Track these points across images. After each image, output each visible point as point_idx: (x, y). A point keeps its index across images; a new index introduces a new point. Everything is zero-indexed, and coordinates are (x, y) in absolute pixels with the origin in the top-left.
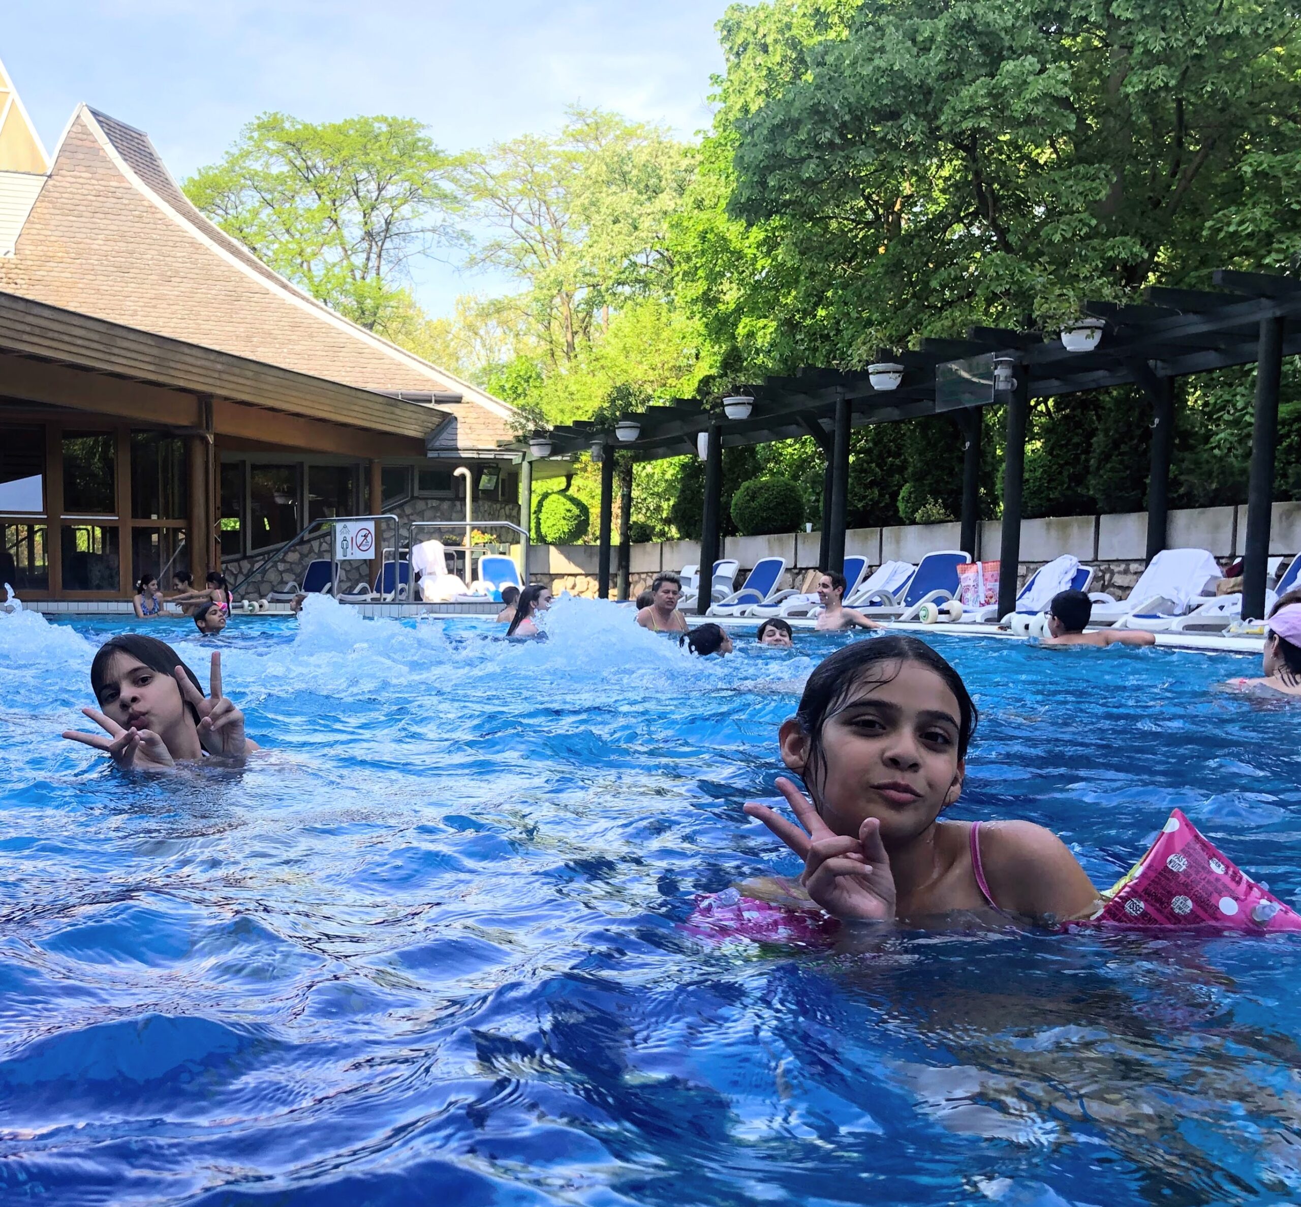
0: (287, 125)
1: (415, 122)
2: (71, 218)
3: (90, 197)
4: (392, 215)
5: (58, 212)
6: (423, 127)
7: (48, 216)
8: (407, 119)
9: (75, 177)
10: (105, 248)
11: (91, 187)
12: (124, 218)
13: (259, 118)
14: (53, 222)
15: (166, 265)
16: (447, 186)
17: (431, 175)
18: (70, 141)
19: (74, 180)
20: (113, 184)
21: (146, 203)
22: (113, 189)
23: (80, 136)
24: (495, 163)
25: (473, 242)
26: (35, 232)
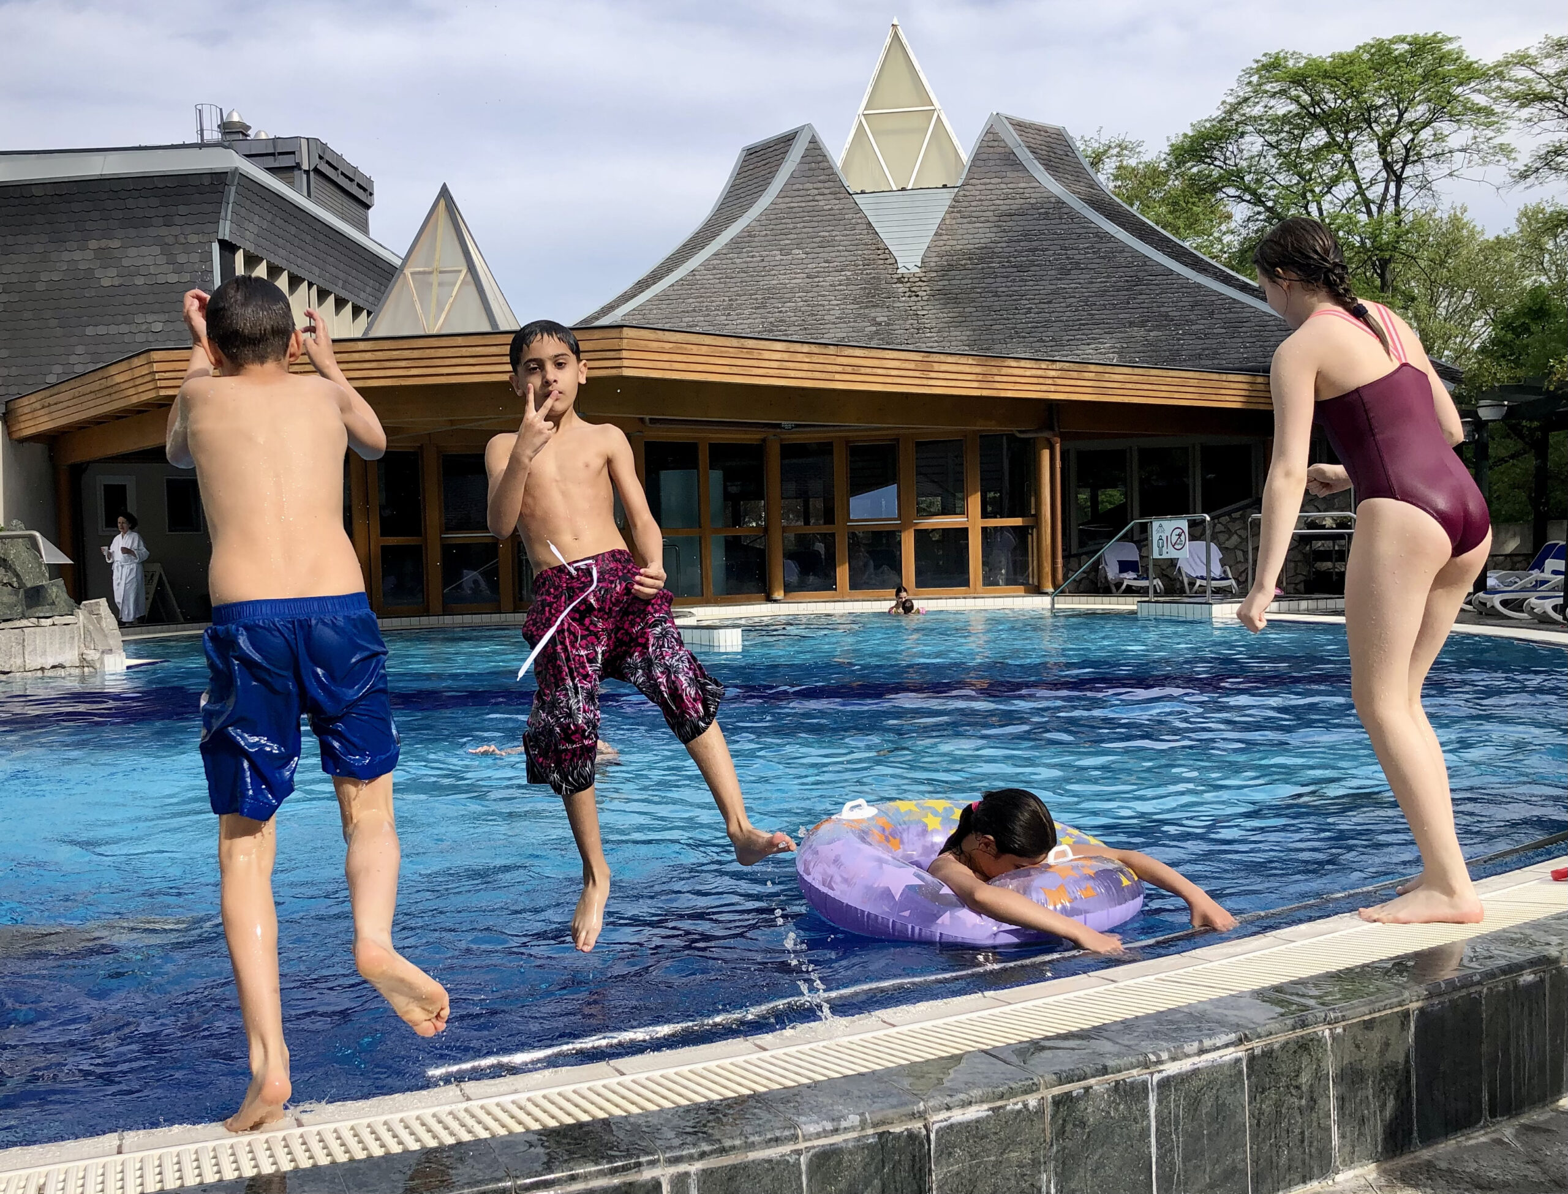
0: (1291, 63)
1: (1440, 36)
2: (977, 225)
3: (998, 202)
4: (1413, 140)
5: (965, 220)
6: (1450, 40)
7: (956, 227)
8: (1430, 34)
9: (985, 184)
10: (1008, 249)
11: (999, 192)
12: (1029, 217)
13: (1257, 62)
14: (960, 231)
15: (1068, 258)
16: (1481, 100)
17: (1460, 89)
18: (983, 150)
19: (983, 187)
20: (1022, 185)
21: (1053, 200)
22: (1021, 191)
23: (990, 144)
24: (1547, 62)
25: (1513, 155)
26: (942, 243)
